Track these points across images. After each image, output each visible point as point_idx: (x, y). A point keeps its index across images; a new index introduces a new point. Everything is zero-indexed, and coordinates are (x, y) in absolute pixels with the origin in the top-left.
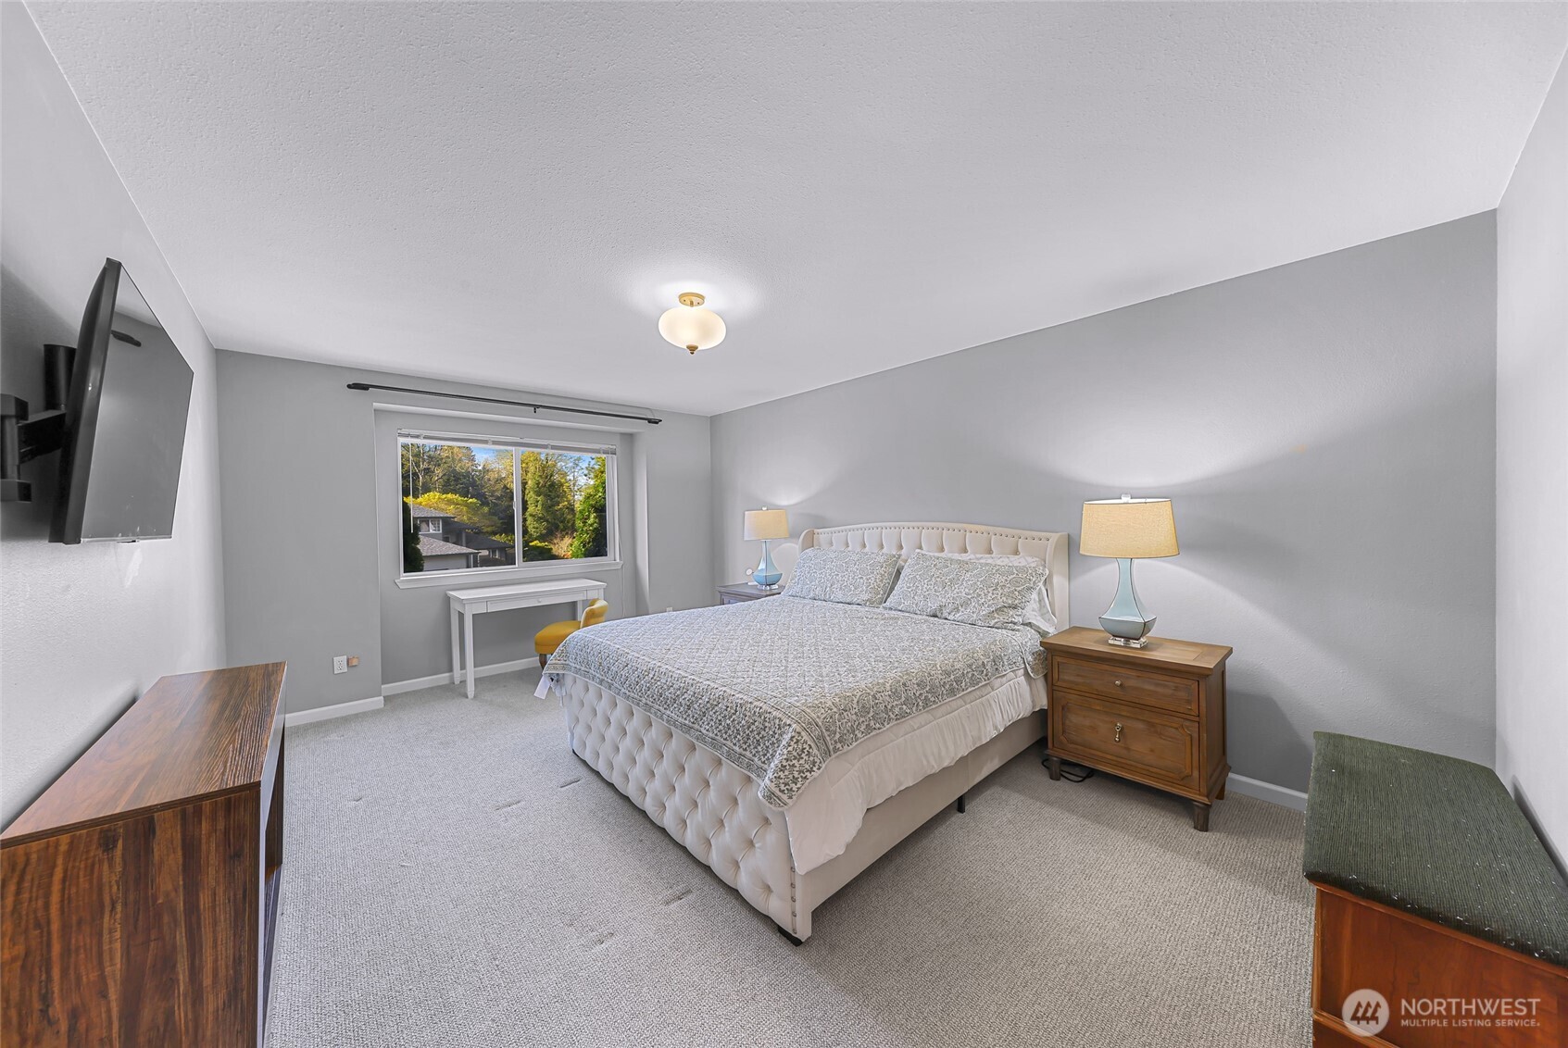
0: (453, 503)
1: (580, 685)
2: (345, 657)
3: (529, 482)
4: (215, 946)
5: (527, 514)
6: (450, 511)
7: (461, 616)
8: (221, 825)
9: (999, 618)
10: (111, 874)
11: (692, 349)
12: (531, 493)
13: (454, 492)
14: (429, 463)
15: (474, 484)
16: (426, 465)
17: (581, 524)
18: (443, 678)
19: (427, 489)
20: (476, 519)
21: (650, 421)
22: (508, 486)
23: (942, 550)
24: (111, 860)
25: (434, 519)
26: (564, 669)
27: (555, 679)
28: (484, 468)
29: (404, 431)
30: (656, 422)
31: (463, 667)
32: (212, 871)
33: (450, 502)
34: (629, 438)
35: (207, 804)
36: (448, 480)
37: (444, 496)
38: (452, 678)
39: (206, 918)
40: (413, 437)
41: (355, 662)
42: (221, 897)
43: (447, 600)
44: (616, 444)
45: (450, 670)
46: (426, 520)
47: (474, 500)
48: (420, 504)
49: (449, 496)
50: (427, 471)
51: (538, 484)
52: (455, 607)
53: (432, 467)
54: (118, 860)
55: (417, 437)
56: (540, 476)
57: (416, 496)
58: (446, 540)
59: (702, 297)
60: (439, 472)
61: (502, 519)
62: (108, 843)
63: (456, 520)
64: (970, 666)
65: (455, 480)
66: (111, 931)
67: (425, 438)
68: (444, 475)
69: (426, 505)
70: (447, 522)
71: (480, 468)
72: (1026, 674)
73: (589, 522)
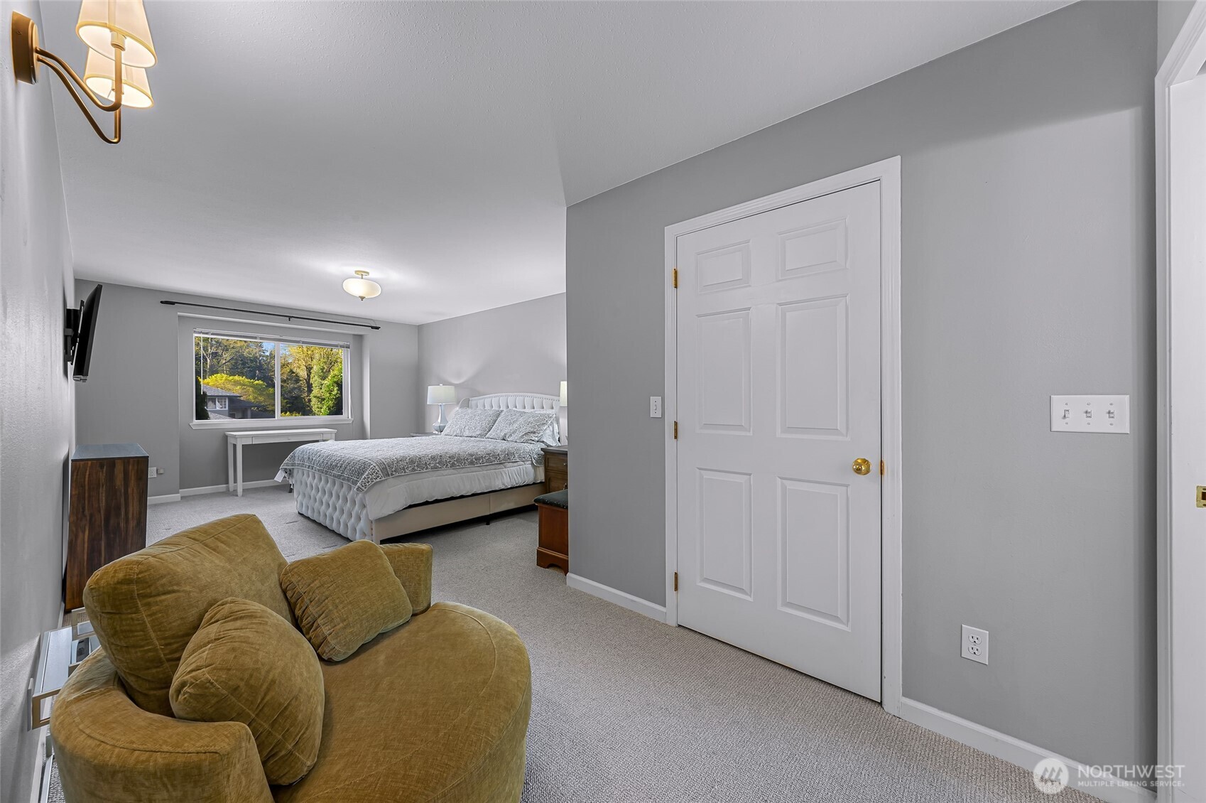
0: (240, 384)
1: (300, 472)
2: (155, 468)
3: (315, 367)
4: (133, 506)
5: (312, 395)
6: (236, 391)
7: (235, 446)
8: (136, 468)
9: (526, 438)
10: (102, 476)
11: (362, 298)
12: (316, 377)
13: (241, 374)
14: (217, 347)
15: (260, 368)
16: (214, 350)
17: (328, 395)
18: (222, 487)
19: (214, 371)
20: (261, 399)
21: (373, 327)
22: (294, 371)
23: (525, 408)
24: (102, 471)
25: (221, 397)
26: (293, 466)
27: (288, 472)
28: (271, 354)
29: (198, 330)
30: (378, 328)
31: (235, 481)
32: (132, 482)
33: (236, 383)
34: (360, 338)
35: (131, 460)
36: (236, 363)
37: (231, 378)
38: (228, 488)
39: (130, 497)
40: (204, 333)
41: (161, 471)
42: (135, 491)
43: (226, 438)
44: (350, 342)
45: (227, 482)
46: (213, 399)
47: (260, 382)
48: (208, 384)
49: (237, 378)
50: (215, 355)
51: (323, 369)
52: (231, 441)
53: (220, 352)
54: (104, 471)
55: (207, 333)
56: (325, 362)
57: (204, 378)
58: (232, 416)
59: (368, 273)
60: (227, 356)
61: (287, 399)
62: (102, 467)
63: (242, 398)
64: (489, 454)
65: (242, 364)
66: (102, 493)
67: (212, 334)
68: (232, 359)
69: (213, 385)
70: (233, 400)
71: (268, 354)
72: (532, 464)
73: (333, 393)
